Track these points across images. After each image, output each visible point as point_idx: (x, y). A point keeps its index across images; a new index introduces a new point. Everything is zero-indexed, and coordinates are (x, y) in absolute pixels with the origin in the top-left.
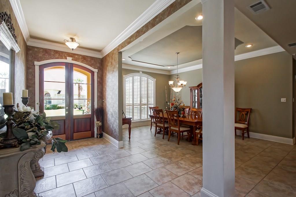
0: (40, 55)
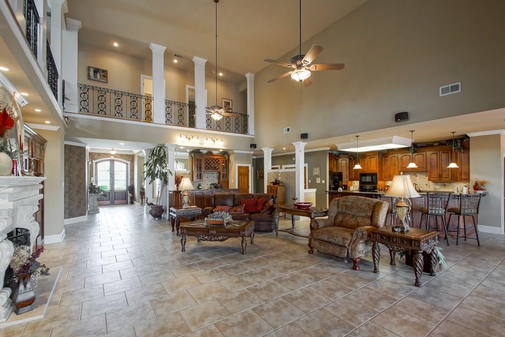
0: (96, 157)
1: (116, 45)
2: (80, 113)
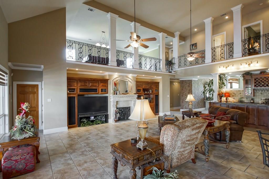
1: (196, 30)
2: (178, 68)
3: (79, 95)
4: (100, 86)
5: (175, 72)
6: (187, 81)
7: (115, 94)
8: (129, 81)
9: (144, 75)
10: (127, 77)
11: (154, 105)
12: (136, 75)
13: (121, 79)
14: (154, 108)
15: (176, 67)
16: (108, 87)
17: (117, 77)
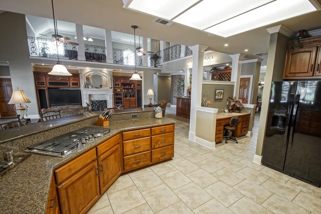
2: (164, 62)
3: (48, 88)
4: (70, 80)
5: (160, 67)
6: (177, 76)
7: (86, 88)
8: (103, 75)
9: (122, 69)
10: (101, 71)
11: (136, 99)
12: (112, 70)
13: (94, 73)
14: (136, 103)
15: (161, 61)
16: (79, 81)
17: (89, 72)
